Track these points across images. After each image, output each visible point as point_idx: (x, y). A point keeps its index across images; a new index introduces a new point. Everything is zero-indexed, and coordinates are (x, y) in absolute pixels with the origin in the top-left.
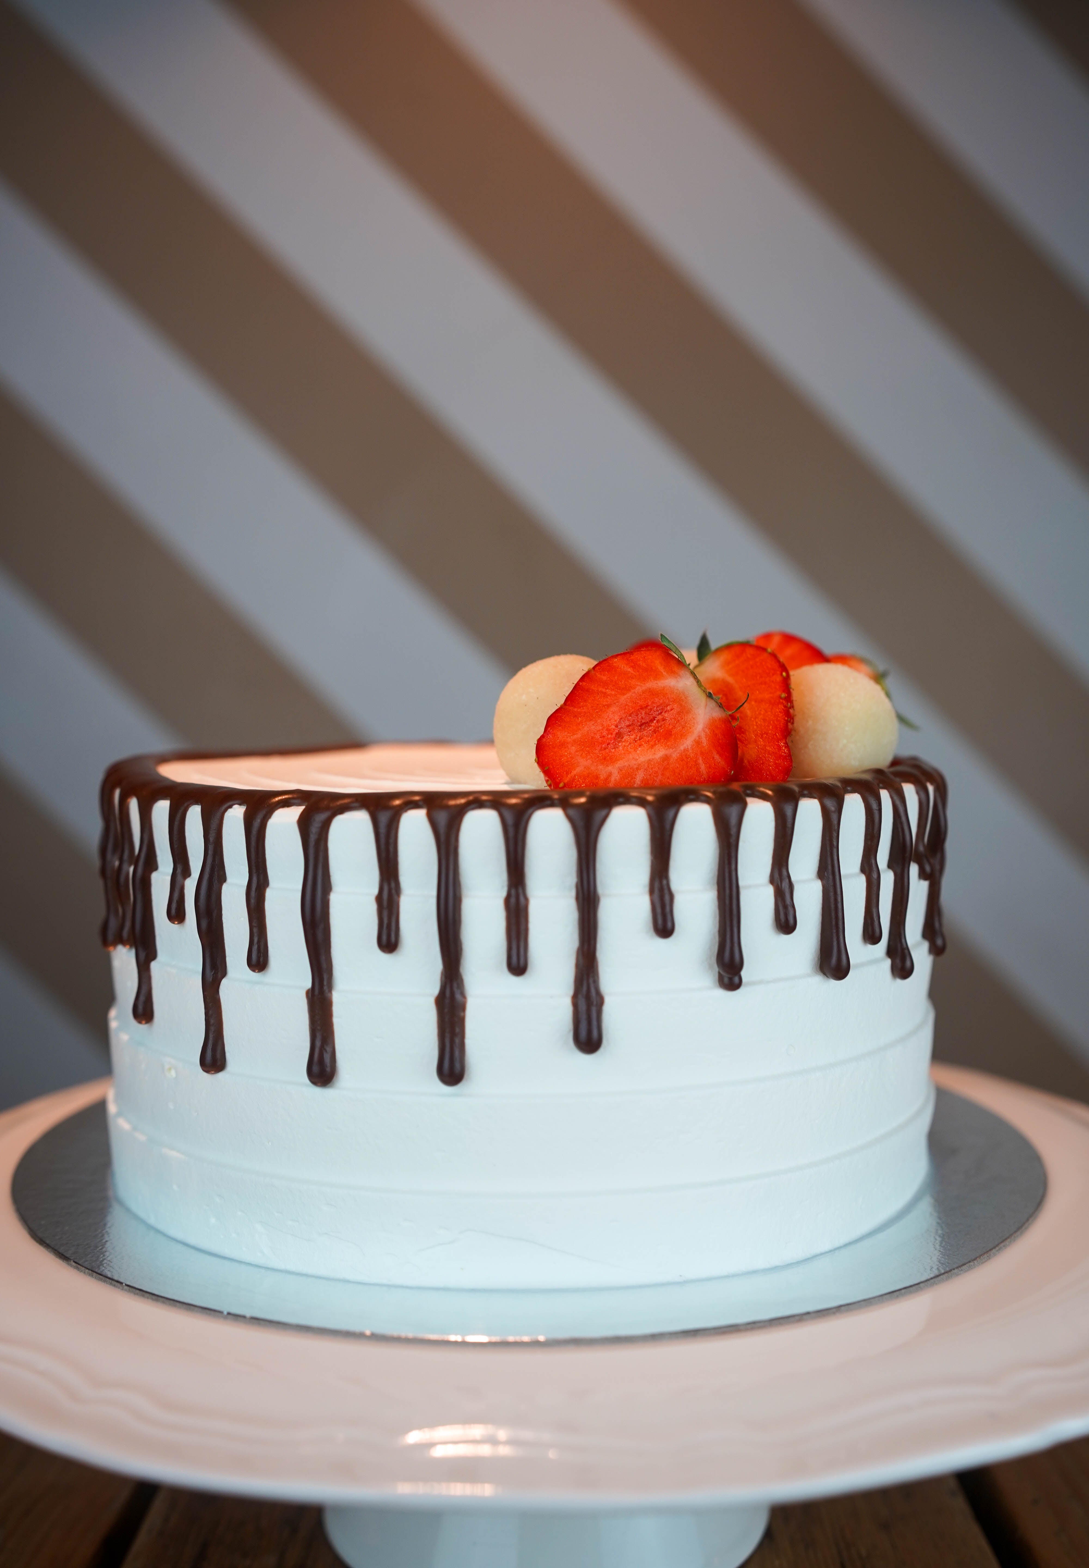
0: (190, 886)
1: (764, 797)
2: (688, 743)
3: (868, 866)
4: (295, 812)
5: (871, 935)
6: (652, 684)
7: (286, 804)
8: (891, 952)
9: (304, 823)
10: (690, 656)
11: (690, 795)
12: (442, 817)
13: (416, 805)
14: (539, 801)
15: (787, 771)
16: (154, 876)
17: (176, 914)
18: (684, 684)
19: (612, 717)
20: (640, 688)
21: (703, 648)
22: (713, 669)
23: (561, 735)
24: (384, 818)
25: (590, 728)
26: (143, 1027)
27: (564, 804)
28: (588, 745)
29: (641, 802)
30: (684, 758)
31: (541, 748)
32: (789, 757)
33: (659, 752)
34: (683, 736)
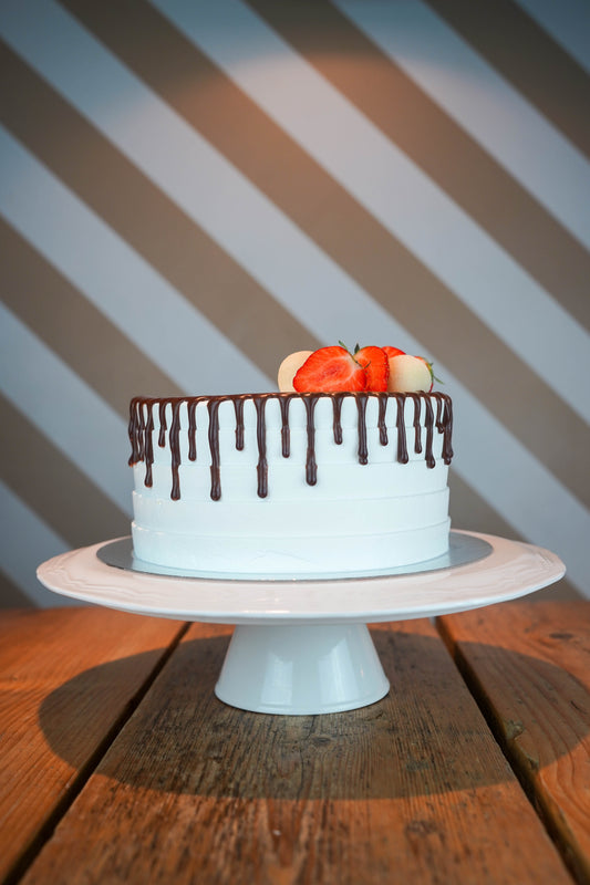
0: (167, 433)
1: (375, 396)
2: (348, 379)
3: (416, 424)
4: (206, 402)
5: (418, 450)
6: (336, 358)
7: (203, 400)
8: (426, 458)
9: (209, 406)
10: (352, 351)
11: (348, 394)
12: (259, 402)
13: (250, 398)
14: (294, 395)
15: (385, 390)
16: (153, 432)
17: (162, 444)
18: (347, 358)
19: (321, 370)
20: (331, 360)
21: (357, 349)
22: (360, 356)
23: (302, 376)
24: (238, 403)
25: (312, 374)
26: (148, 489)
27: (302, 396)
28: (312, 379)
29: (330, 396)
30: (347, 383)
31: (294, 380)
32: (387, 385)
33: (338, 382)
34: (347, 376)
